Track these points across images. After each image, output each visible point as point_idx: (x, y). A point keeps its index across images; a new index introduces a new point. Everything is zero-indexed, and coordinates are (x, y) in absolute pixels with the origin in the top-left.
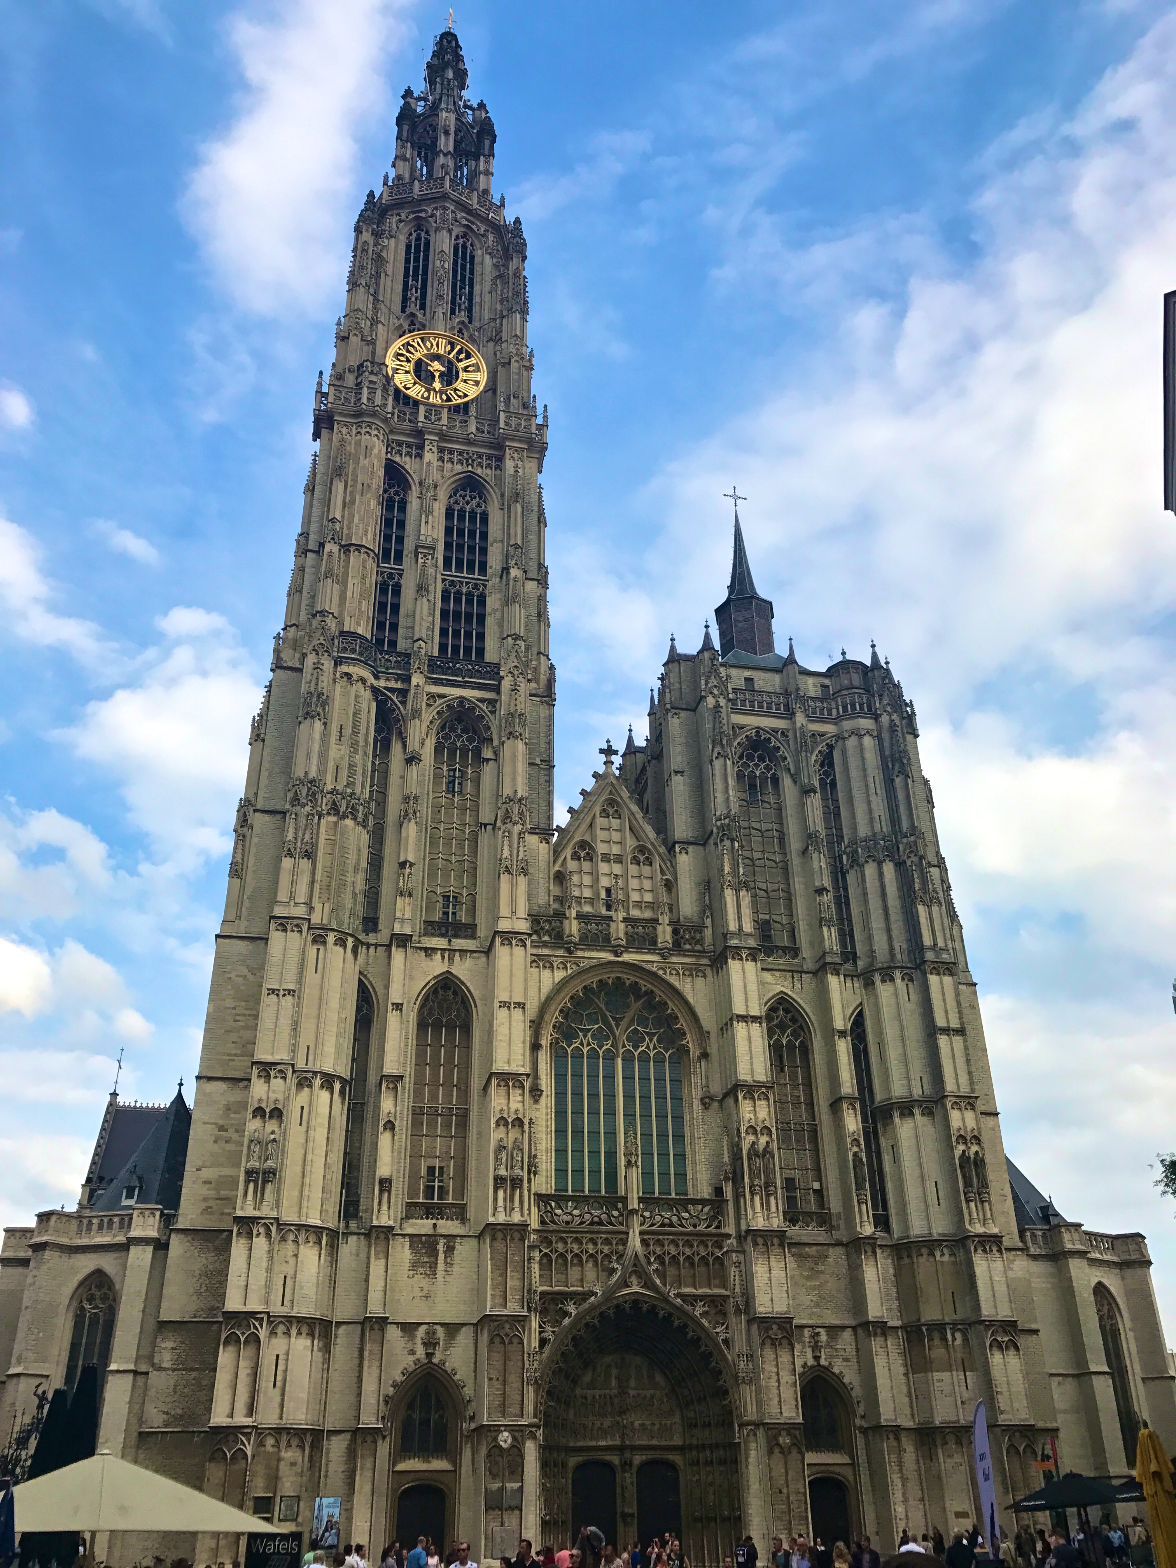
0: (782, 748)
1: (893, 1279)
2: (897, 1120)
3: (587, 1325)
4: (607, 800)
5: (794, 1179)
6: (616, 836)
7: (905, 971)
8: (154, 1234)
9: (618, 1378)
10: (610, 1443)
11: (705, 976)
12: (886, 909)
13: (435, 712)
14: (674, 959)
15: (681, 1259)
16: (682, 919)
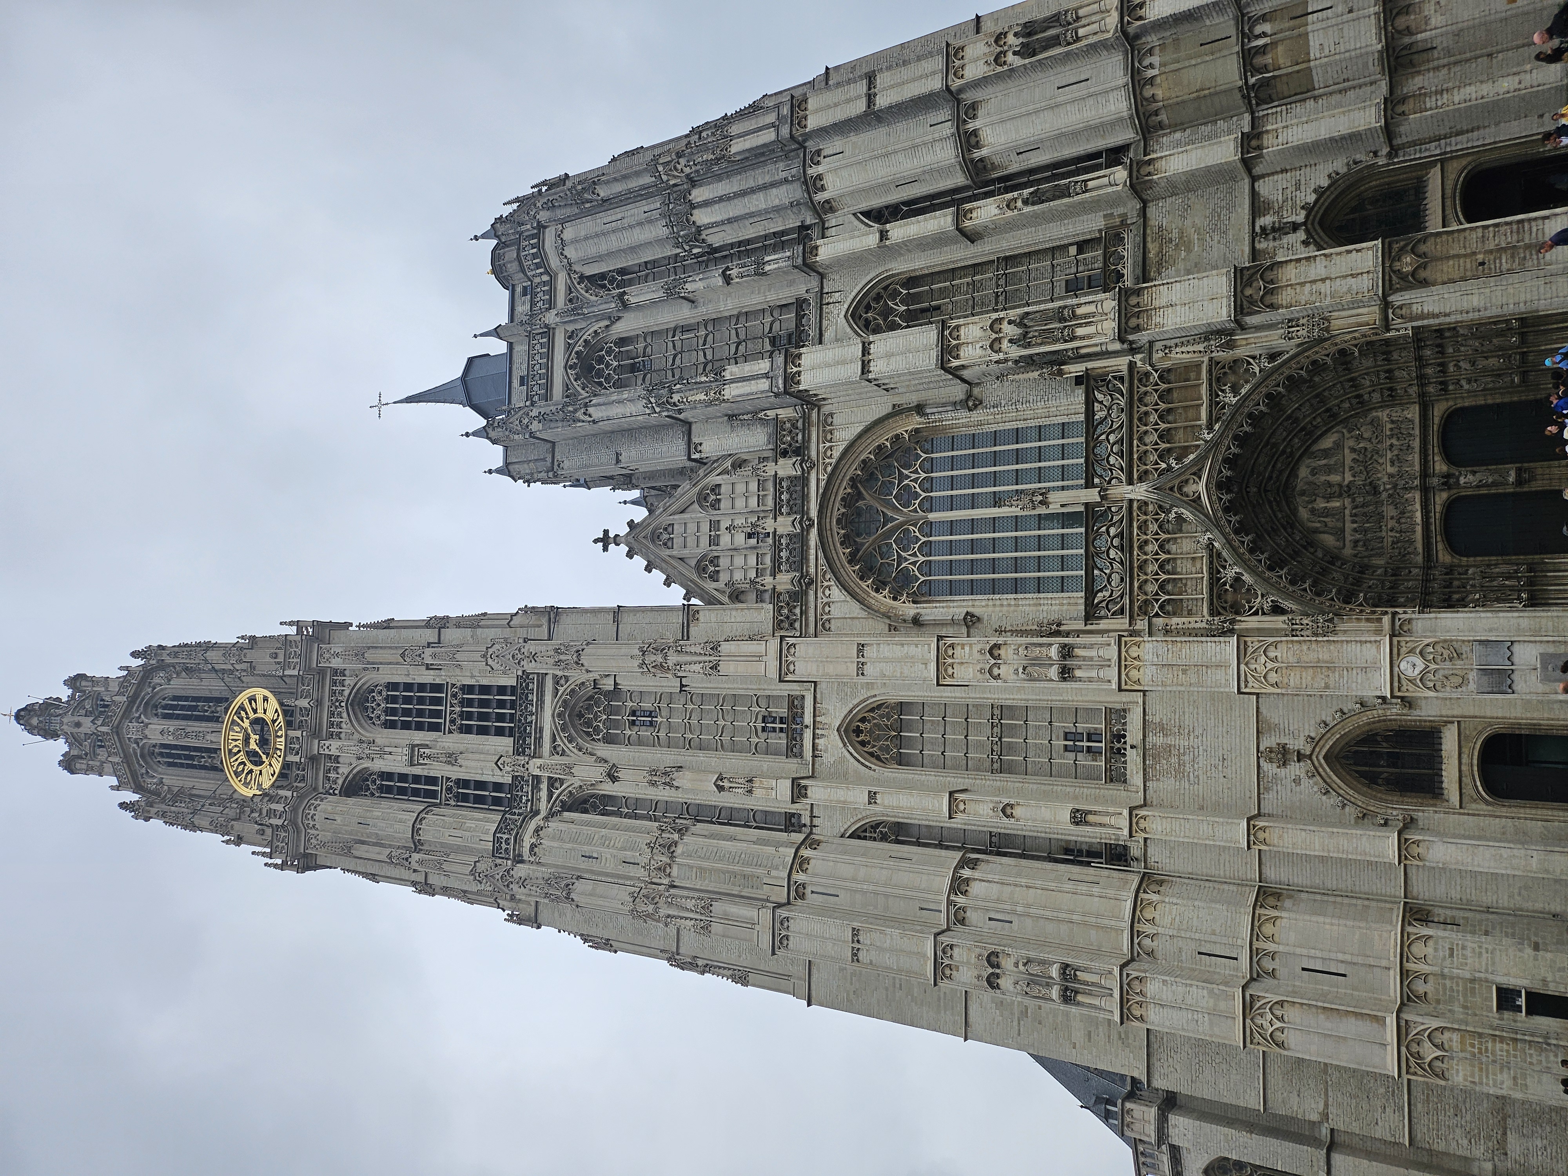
0: (585, 337)
1: (1188, 131)
2: (984, 152)
3: (1251, 551)
4: (653, 541)
5: (1067, 281)
6: (692, 528)
7: (808, 161)
8: (1152, 1112)
9: (1329, 498)
10: (1418, 506)
11: (831, 415)
12: (743, 194)
13: (570, 746)
14: (813, 454)
15: (1163, 426)
16: (771, 447)
